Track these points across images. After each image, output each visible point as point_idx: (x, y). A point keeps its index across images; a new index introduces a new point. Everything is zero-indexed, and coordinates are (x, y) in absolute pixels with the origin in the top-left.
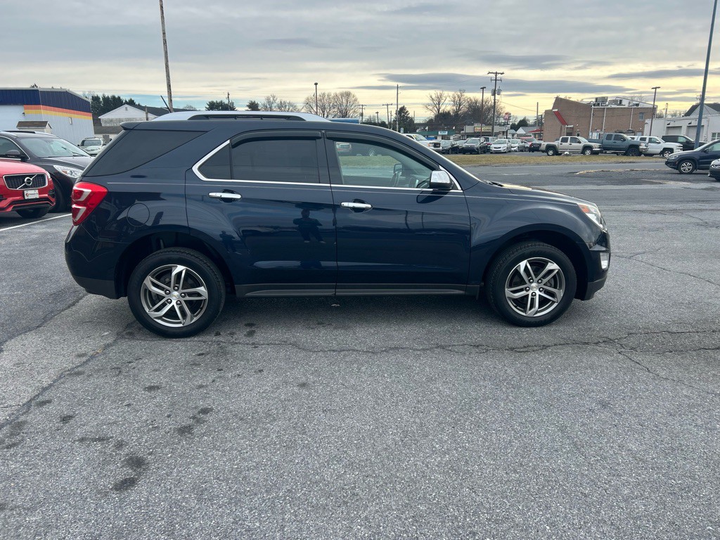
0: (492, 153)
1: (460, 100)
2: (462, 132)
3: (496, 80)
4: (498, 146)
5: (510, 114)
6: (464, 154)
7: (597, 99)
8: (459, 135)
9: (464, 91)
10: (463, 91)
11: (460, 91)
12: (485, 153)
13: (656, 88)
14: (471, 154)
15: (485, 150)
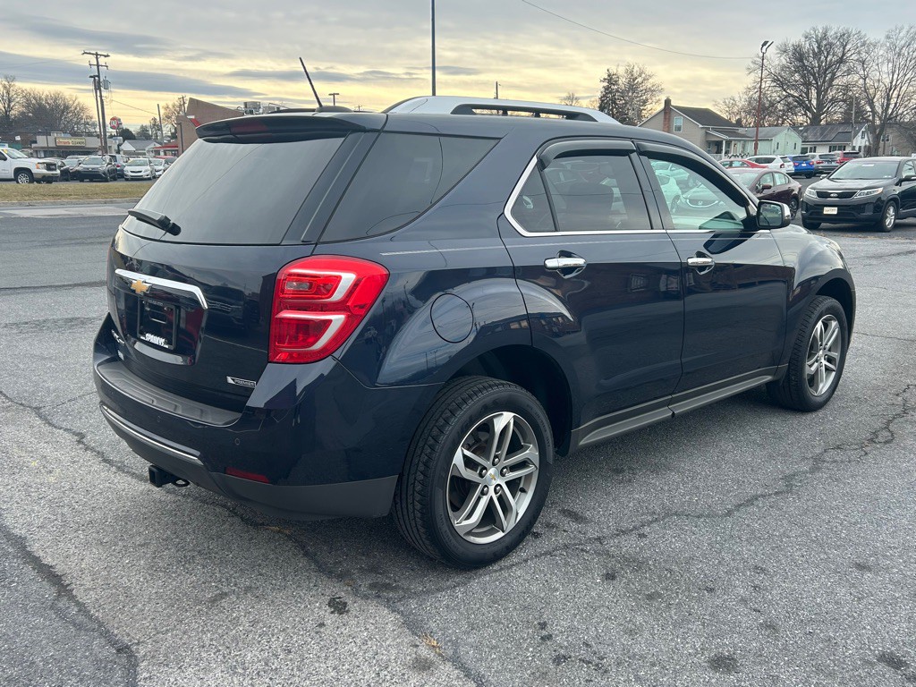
0: (127, 180)
1: (8, 93)
2: (33, 145)
3: (98, 65)
4: (137, 169)
5: (119, 120)
6: (82, 181)
7: (246, 104)
8: (30, 151)
9: (14, 79)
10: (11, 79)
11: (6, 78)
12: (114, 179)
13: (334, 95)
14: (91, 181)
15: (118, 175)
